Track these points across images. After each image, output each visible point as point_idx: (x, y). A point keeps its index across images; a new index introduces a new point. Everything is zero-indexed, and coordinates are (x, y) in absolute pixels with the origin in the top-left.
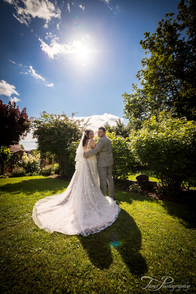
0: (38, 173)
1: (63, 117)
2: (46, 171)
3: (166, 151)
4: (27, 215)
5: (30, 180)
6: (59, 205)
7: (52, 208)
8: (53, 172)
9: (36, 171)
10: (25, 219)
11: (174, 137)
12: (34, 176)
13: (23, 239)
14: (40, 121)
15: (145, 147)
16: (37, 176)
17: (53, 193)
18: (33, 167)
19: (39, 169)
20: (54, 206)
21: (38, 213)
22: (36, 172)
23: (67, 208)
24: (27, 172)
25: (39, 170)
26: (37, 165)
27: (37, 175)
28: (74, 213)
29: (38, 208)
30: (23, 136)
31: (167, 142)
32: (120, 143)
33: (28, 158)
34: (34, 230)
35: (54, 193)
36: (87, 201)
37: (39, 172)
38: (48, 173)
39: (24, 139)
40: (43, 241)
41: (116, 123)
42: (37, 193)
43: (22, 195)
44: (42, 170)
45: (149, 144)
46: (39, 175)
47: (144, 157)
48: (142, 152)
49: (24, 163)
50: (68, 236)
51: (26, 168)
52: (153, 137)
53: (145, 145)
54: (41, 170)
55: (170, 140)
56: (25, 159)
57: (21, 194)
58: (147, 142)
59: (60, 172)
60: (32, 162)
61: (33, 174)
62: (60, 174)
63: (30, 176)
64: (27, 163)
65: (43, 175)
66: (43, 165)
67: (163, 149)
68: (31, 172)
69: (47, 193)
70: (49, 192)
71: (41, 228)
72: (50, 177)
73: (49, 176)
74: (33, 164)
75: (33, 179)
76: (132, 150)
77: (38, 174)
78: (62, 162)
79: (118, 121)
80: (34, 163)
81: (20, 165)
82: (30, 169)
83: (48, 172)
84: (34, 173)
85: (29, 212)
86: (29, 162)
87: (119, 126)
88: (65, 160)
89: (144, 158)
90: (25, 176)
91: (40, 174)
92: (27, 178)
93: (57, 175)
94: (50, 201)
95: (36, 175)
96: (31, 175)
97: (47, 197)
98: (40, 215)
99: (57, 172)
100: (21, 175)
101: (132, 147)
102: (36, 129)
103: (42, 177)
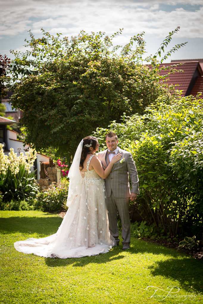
0: (31, 203)
2: (51, 199)
9: (27, 197)
12: (23, 210)
16: (31, 211)
18: (21, 185)
19: (36, 193)
22: (26, 201)
24: (6, 199)
25: (34, 196)
26: (28, 179)
27: (31, 209)
37: (36, 200)
44: (41, 197)
46: (35, 210)
51: (2, 190)
54: (39, 194)
60: (17, 171)
61: (21, 205)
63: (13, 209)
64: (4, 173)
65: (45, 211)
66: (46, 181)
68: (16, 199)
73: (59, 213)
74: (19, 175)
75: (18, 218)
77: (32, 207)
80: (22, 173)
82: (13, 190)
83: (56, 202)
84: (22, 202)
86: (9, 171)
90: (2, 209)
91: (37, 207)
92: (6, 214)
95: (27, 210)
96: (16, 208)
103: (40, 214)
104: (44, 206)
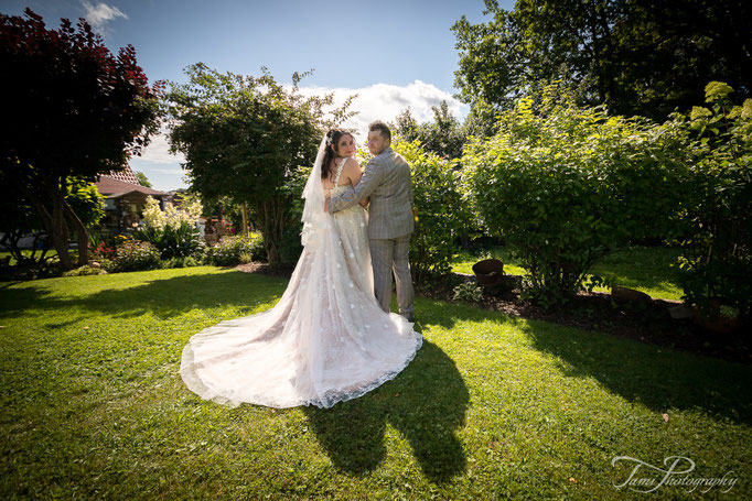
0: (199, 258)
1: (266, 85)
2: (224, 253)
3: (546, 197)
4: (167, 368)
5: (175, 278)
6: (258, 340)
7: (237, 349)
8: (247, 257)
9: (192, 252)
10: (161, 378)
11: (568, 161)
12: (188, 266)
13: (155, 425)
14: (190, 94)
15: (497, 185)
16: (199, 267)
17: (243, 311)
18: (184, 240)
19: (203, 248)
20: (245, 344)
21: (196, 361)
22: (192, 256)
23: (283, 347)
24: (166, 256)
25: (202, 251)
26: (193, 235)
27: (199, 265)
28: (300, 357)
29: (197, 351)
30: (136, 144)
31: (552, 172)
32: (435, 175)
33: (161, 214)
34: (186, 403)
35: (246, 311)
36: (335, 327)
37: (204, 256)
38: (231, 259)
39: (139, 155)
40: (211, 427)
41: (434, 114)
42: (197, 313)
43: (148, 318)
44: (211, 251)
45: (506, 178)
46: (204, 265)
47: (494, 215)
48: (489, 199)
49: (152, 232)
50: (280, 411)
51: (159, 246)
52: (517, 160)
53: (495, 180)
54: (207, 249)
55: (559, 168)
56: (154, 216)
57: (147, 315)
58: (502, 172)
59: (266, 255)
60: (178, 226)
61: (185, 262)
62: (266, 261)
63: (175, 267)
64: (162, 229)
65: (217, 265)
66: (214, 236)
67: (539, 192)
68: (178, 255)
69: (227, 311)
70: (232, 309)
71: (205, 397)
72: (239, 268)
73: (235, 266)
74: (180, 231)
75: (184, 277)
76: (466, 194)
77: (200, 262)
78: (270, 228)
79: (439, 108)
80: (185, 229)
81: (142, 237)
82: (173, 246)
83: (230, 255)
84: (187, 258)
85: (174, 362)
86: (168, 227)
87: (440, 123)
88: (281, 223)
89: (492, 215)
90: (159, 267)
91: (207, 262)
92: (166, 274)
93: (258, 265)
94: (233, 332)
95: (193, 266)
96: (179, 266)
97: (225, 322)
98: (203, 367)
99: (258, 255)
100: (146, 264)
101: (466, 184)
102: (178, 123)
103: (213, 270)
104: (215, 261)
